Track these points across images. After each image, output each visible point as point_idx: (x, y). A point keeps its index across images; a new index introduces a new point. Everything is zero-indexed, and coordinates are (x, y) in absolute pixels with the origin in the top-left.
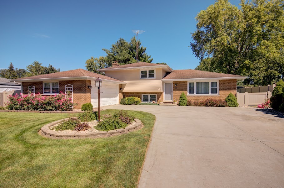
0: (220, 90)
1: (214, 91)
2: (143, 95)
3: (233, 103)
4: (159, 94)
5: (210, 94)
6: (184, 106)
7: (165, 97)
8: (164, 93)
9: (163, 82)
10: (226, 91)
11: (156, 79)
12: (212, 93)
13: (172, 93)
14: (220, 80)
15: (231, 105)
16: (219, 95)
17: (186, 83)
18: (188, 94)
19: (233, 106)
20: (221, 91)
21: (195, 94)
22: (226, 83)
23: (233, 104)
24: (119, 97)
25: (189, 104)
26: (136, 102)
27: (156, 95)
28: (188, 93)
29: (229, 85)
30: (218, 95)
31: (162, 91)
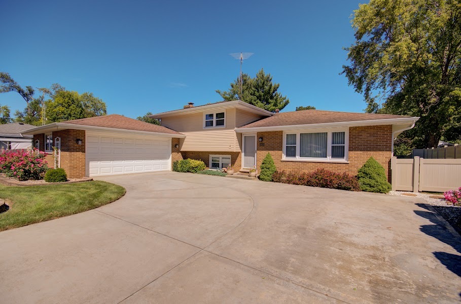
0: (351, 149)
1: (338, 152)
2: (211, 156)
3: (373, 182)
4: (234, 156)
5: (329, 159)
6: (266, 181)
7: (244, 162)
8: (243, 154)
9: (237, 134)
10: (365, 153)
11: (226, 128)
12: (334, 155)
13: (256, 154)
14: (350, 128)
15: (368, 188)
16: (349, 162)
17: (280, 133)
18: (284, 158)
19: (372, 189)
20: (353, 154)
21: (298, 158)
22: (364, 135)
23: (372, 185)
24: (173, 158)
25: (276, 178)
26: (193, 168)
27: (230, 156)
28: (283, 154)
29: (372, 139)
30: (346, 162)
31: (240, 151)
